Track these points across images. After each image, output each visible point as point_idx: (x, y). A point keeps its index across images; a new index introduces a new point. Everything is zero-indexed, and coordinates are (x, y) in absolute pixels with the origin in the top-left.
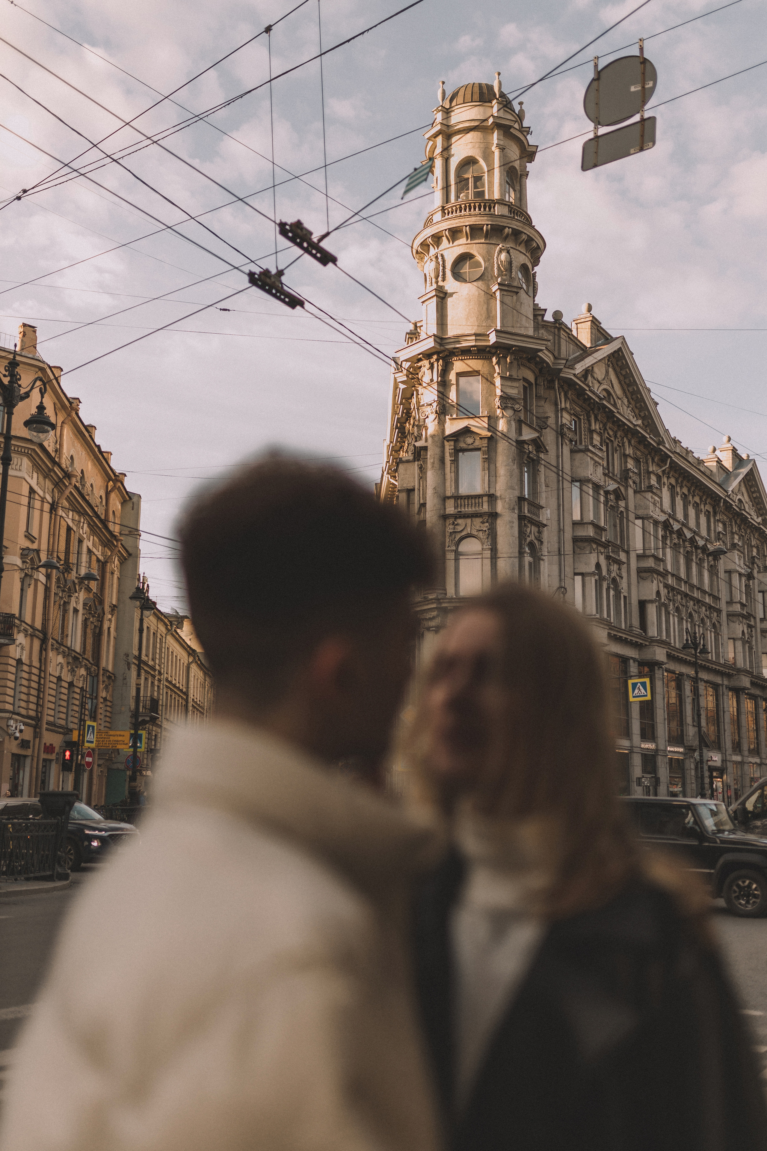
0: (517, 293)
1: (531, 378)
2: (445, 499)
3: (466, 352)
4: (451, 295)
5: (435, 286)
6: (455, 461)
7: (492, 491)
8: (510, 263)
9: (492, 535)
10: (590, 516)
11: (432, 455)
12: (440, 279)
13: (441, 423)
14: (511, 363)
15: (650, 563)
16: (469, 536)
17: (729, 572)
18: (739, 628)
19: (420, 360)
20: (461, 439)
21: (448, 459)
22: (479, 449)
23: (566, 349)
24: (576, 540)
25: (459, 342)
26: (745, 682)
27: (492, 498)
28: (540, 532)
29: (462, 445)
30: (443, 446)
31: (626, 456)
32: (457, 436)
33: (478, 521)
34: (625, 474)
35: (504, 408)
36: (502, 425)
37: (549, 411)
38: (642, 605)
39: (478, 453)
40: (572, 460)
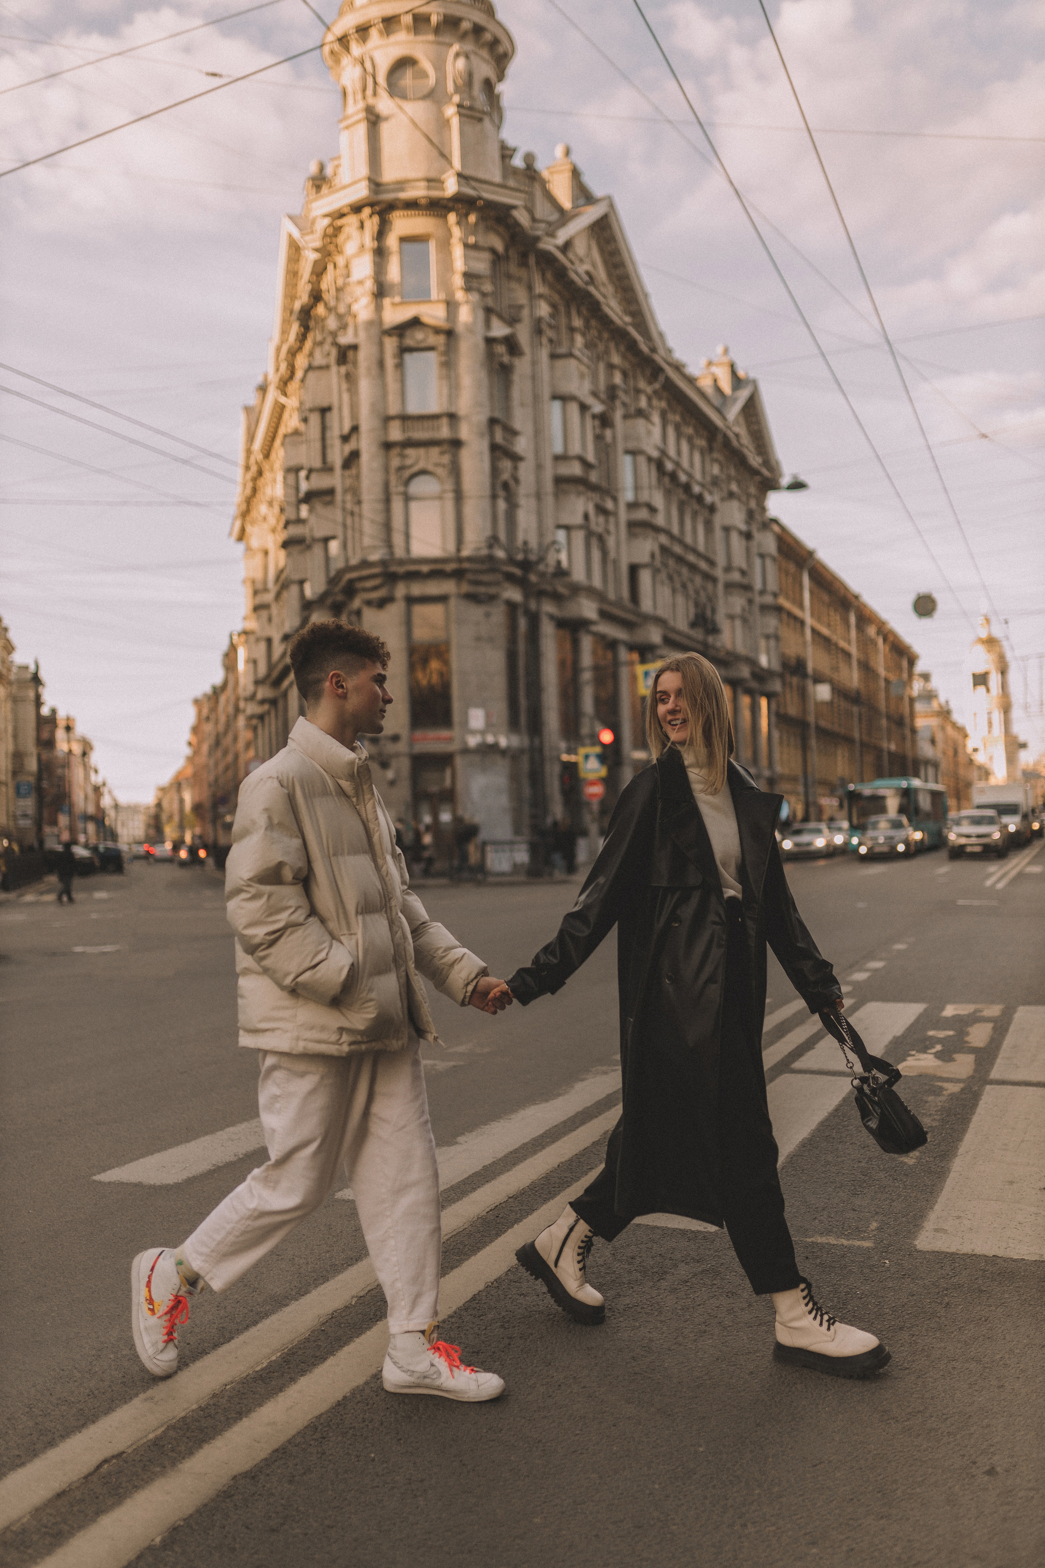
0: (480, 120)
1: (499, 246)
2: (387, 419)
3: (411, 205)
4: (386, 119)
5: (361, 105)
6: (400, 366)
7: (453, 410)
8: (470, 75)
9: (455, 471)
10: (576, 449)
11: (365, 357)
12: (369, 91)
13: (379, 308)
14: (476, 224)
15: (642, 514)
16: (423, 472)
17: (727, 529)
18: (738, 603)
19: (342, 215)
20: (408, 333)
21: (390, 362)
22: (431, 349)
23: (542, 210)
24: (559, 481)
25: (402, 190)
26: (745, 672)
27: (453, 417)
28: (516, 468)
29: (409, 342)
30: (381, 345)
31: (611, 367)
32: (401, 330)
33: (435, 451)
34: (612, 393)
35: (468, 289)
36: (465, 315)
37: (521, 296)
38: (634, 570)
39: (432, 356)
40: (552, 368)
